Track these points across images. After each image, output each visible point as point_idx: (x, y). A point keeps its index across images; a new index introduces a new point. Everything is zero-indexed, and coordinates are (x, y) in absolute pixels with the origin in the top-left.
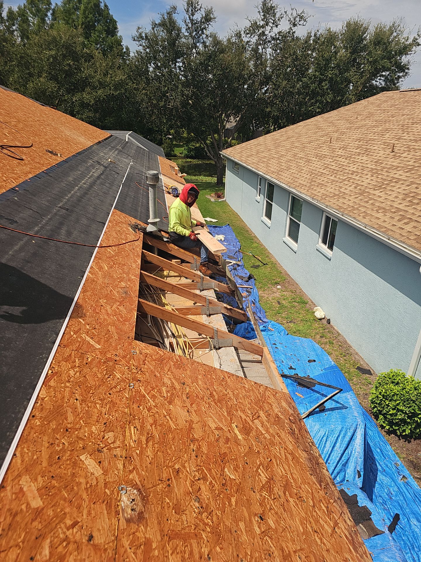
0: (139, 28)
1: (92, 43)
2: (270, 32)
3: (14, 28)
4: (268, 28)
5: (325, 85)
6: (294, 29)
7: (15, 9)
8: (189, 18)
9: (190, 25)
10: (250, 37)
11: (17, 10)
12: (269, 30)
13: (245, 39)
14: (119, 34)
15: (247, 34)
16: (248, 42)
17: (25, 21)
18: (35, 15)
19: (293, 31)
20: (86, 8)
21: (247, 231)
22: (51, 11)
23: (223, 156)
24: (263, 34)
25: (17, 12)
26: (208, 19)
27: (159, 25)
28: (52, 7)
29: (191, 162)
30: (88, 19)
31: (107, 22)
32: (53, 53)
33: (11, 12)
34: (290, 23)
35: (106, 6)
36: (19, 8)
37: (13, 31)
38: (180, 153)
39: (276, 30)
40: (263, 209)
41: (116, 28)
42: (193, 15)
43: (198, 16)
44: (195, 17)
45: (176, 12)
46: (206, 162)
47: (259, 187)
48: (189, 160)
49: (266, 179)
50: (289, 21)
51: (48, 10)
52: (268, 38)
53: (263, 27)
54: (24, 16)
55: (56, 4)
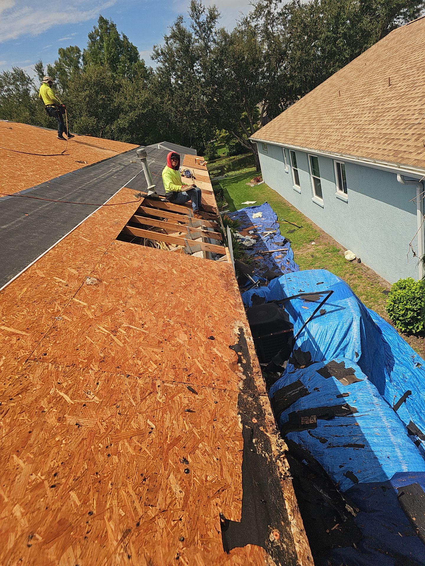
0: (155, 47)
3: (56, 82)
7: (53, 65)
8: (196, 21)
9: (198, 29)
10: (257, 21)
11: (55, 65)
12: (274, 8)
13: (253, 24)
14: (140, 59)
15: (254, 18)
16: (256, 26)
17: (64, 73)
18: (69, 66)
20: (108, 44)
22: (82, 58)
23: (252, 141)
24: (269, 13)
25: (55, 67)
26: (213, 17)
27: (171, 37)
28: (82, 53)
29: (234, 159)
30: (112, 54)
31: (128, 51)
33: (50, 69)
35: (124, 37)
37: (56, 85)
38: (223, 154)
39: (281, 5)
40: (292, 178)
41: (137, 54)
42: (198, 18)
43: (203, 18)
44: (201, 20)
45: (183, 21)
47: (285, 158)
48: (232, 157)
51: (79, 57)
52: (275, 15)
53: (267, 6)
54: (61, 69)
55: (84, 50)
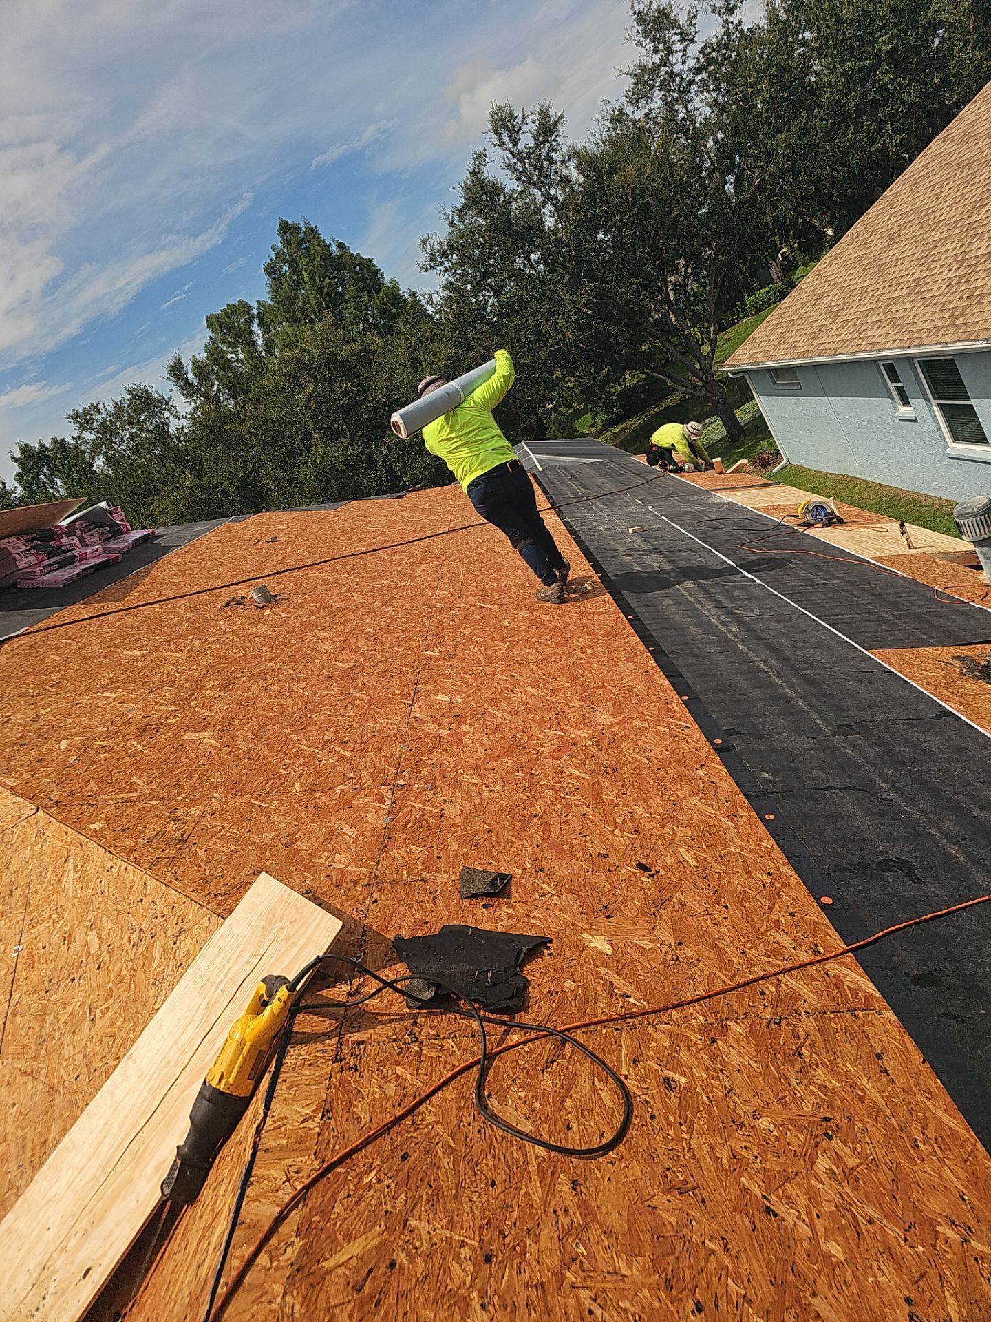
0: (424, 242)
1: (352, 327)
2: (683, 63)
3: (215, 388)
4: (676, 58)
5: (884, 75)
6: (735, 18)
7: (202, 356)
8: (512, 153)
9: (519, 166)
10: (647, 103)
11: (206, 354)
12: (680, 60)
13: (639, 115)
14: (387, 280)
15: (638, 100)
16: (647, 115)
17: (227, 365)
18: (234, 345)
19: (736, 22)
20: (312, 273)
21: (914, 501)
22: (256, 321)
23: (734, 374)
24: (672, 75)
25: (207, 358)
26: (547, 128)
27: (467, 206)
28: (255, 312)
29: (624, 429)
30: (326, 290)
31: (356, 273)
32: (310, 389)
33: (198, 366)
34: (719, 14)
35: (340, 246)
36: (208, 350)
37: (216, 396)
38: (591, 426)
39: (693, 50)
40: (939, 429)
41: (377, 272)
42: (515, 142)
43: (526, 140)
44: (521, 146)
45: (487, 160)
46: (657, 410)
47: (891, 385)
48: (617, 429)
49: (909, 359)
50: (713, 11)
51: (250, 323)
52: (684, 77)
53: (663, 63)
54: (222, 357)
55: (258, 302)
